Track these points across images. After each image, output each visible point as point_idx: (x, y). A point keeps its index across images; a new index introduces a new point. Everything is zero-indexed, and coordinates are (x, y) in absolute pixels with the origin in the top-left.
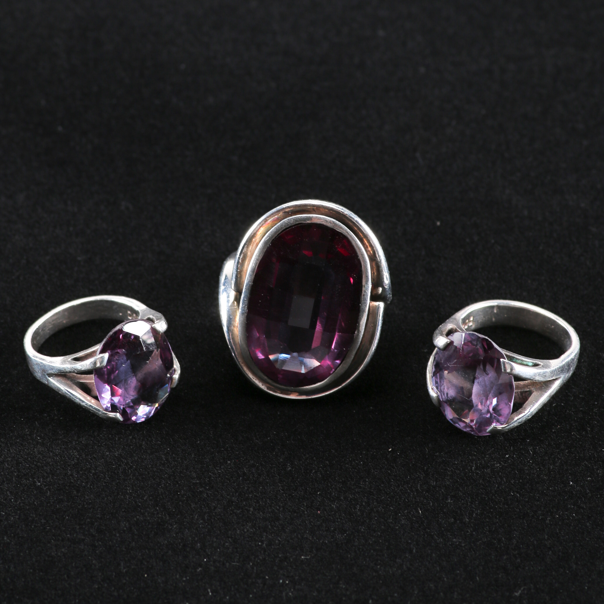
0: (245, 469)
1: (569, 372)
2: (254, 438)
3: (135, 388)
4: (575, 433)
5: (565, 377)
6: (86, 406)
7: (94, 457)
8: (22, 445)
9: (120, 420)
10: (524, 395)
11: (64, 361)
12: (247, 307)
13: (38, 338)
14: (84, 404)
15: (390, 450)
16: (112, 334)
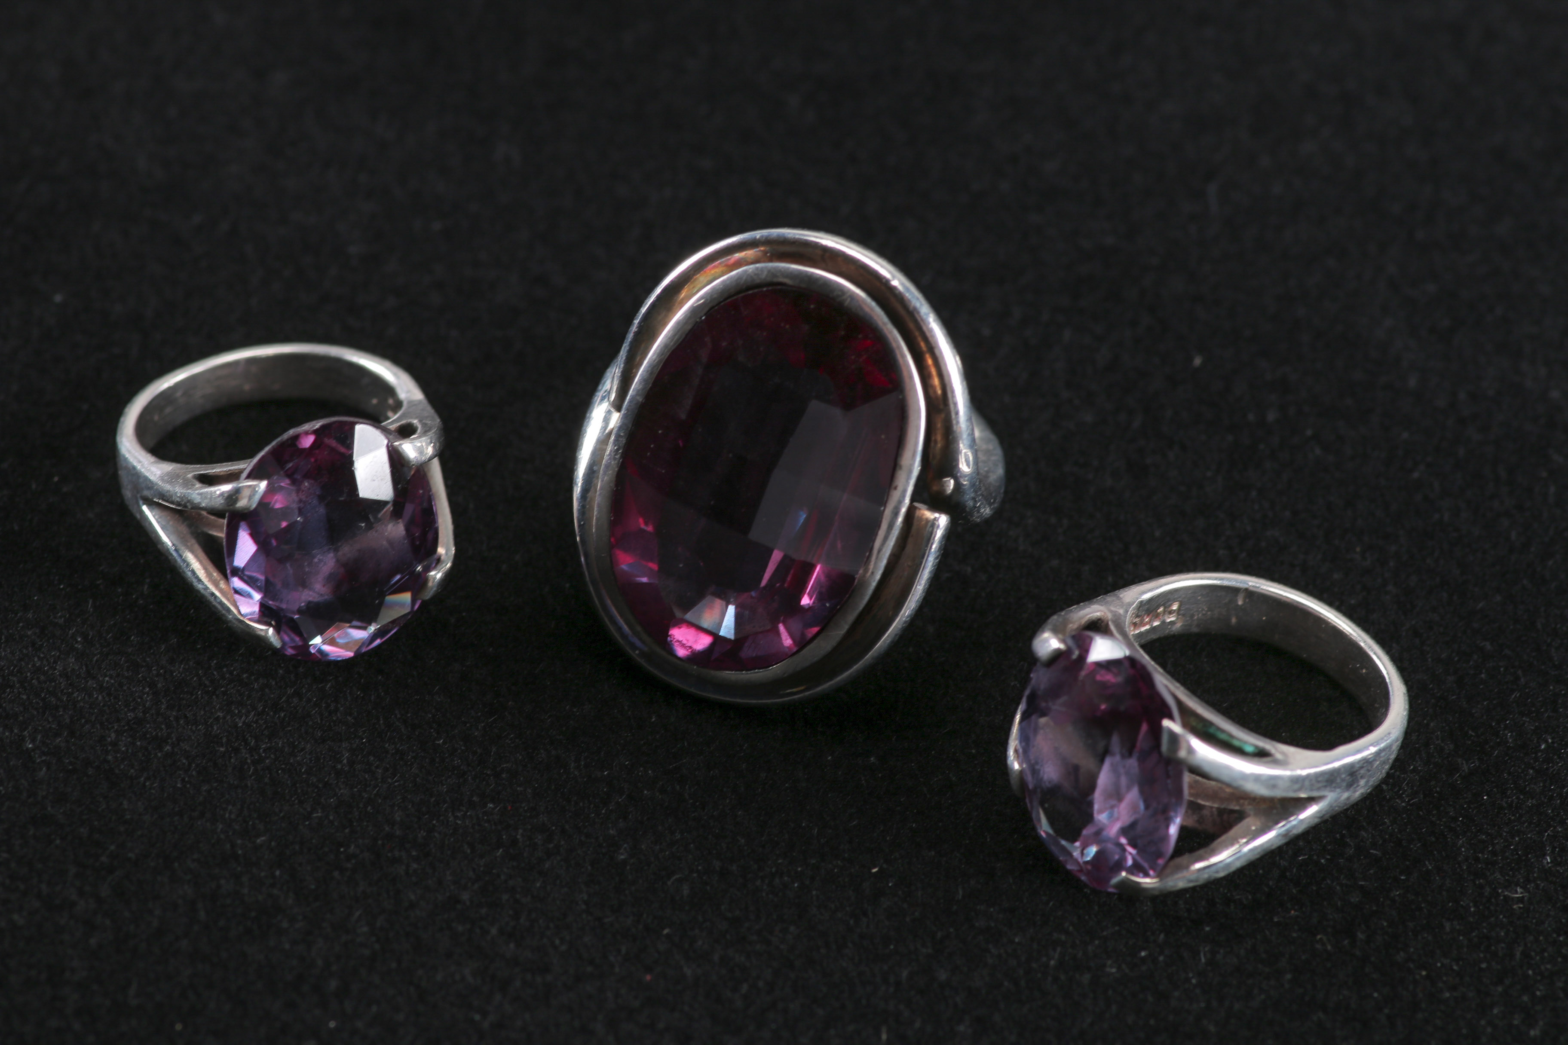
0: (520, 831)
1: (1352, 789)
2: (573, 765)
3: (330, 578)
4: (1325, 938)
5: (1339, 798)
6: (202, 591)
7: (186, 717)
8: (33, 644)
9: (273, 645)
10: (1225, 817)
11: (178, 475)
12: (622, 453)
13: (168, 410)
14: (200, 586)
15: (874, 870)
16: (288, 440)
